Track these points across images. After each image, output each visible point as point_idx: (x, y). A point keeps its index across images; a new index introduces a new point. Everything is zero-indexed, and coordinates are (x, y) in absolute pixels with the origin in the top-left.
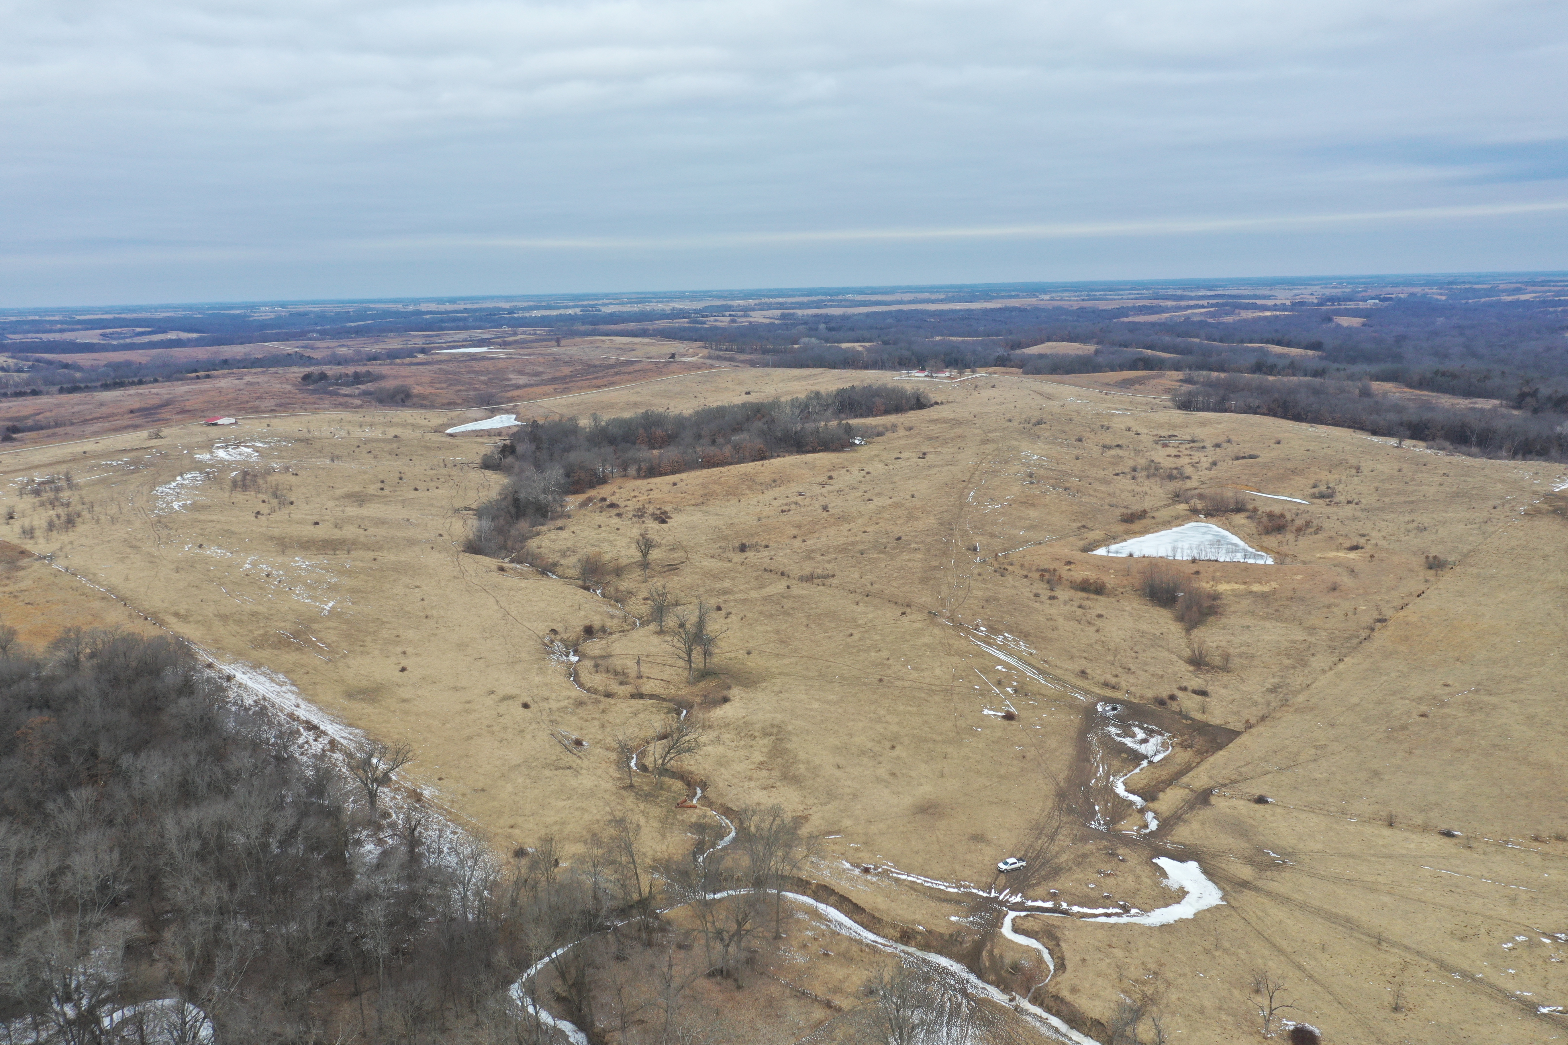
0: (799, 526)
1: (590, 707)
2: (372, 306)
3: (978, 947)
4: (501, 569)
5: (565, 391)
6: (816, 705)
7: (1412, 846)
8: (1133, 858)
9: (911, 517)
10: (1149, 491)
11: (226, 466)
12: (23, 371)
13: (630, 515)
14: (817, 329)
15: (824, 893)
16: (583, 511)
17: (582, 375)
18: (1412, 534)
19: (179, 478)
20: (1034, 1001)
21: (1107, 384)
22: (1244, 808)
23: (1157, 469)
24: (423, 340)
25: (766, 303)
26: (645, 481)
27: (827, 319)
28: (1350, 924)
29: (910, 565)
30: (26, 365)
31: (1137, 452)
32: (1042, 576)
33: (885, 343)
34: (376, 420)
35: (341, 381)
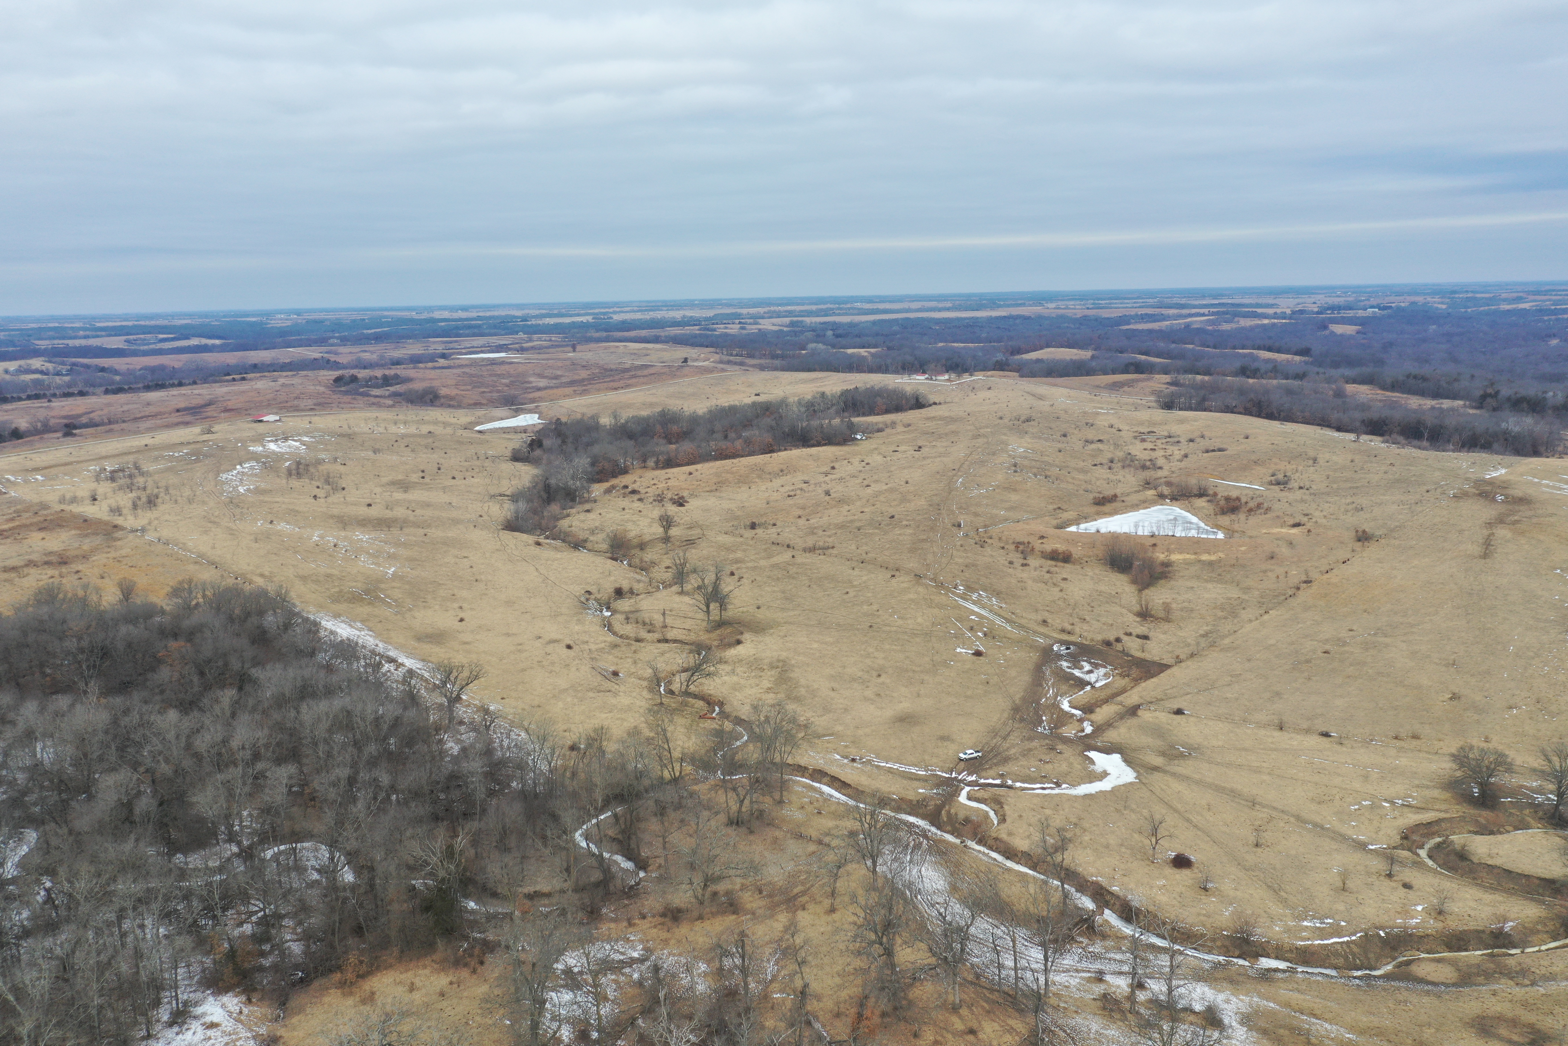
0: (803, 508)
1: (624, 648)
2: (386, 313)
3: (938, 809)
4: (538, 544)
5: (584, 392)
6: (815, 645)
7: (1295, 743)
8: (1068, 752)
9: (904, 500)
10: (1122, 479)
11: (279, 457)
12: (62, 375)
13: (651, 500)
14: (824, 335)
15: (819, 775)
16: (607, 497)
17: (599, 378)
18: (1350, 514)
19: (238, 467)
20: (980, 842)
21: (1098, 386)
22: (1163, 717)
23: (1132, 461)
24: (443, 346)
25: (775, 311)
26: (663, 472)
27: (835, 326)
28: (1234, 794)
29: (901, 538)
30: (64, 369)
31: (1116, 446)
32: (1017, 547)
33: (889, 348)
34: (409, 418)
35: (371, 383)
